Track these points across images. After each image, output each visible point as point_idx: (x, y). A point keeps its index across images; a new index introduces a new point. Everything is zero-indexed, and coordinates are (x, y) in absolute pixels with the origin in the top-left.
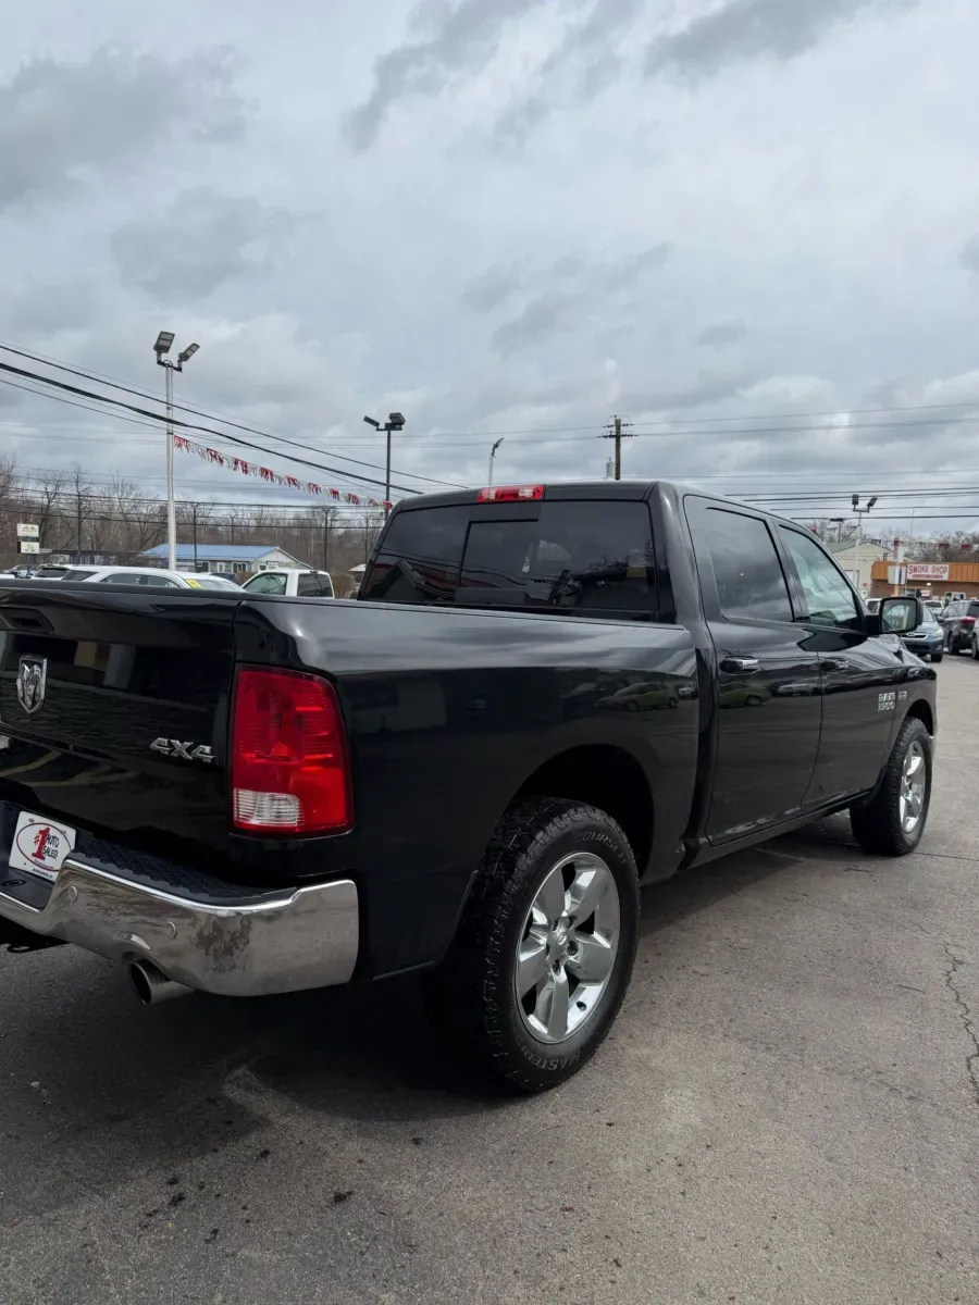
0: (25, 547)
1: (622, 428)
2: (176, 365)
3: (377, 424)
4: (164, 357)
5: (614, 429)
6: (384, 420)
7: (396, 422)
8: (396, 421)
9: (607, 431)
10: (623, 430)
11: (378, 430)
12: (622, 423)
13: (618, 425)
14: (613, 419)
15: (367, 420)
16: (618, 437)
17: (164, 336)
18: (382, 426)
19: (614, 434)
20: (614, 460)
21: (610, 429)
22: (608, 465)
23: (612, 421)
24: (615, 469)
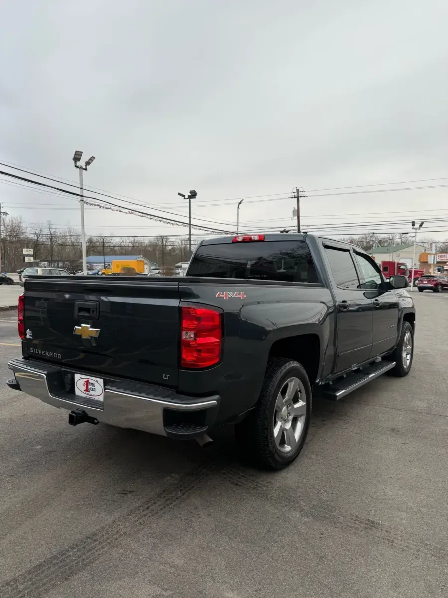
0: (27, 259)
1: (300, 193)
2: (84, 167)
3: (184, 196)
4: (78, 164)
5: (296, 194)
7: (193, 195)
9: (293, 195)
11: (185, 199)
12: (300, 191)
13: (298, 191)
15: (179, 194)
16: (298, 198)
17: (77, 154)
18: (186, 197)
19: (296, 196)
20: (296, 208)
21: (294, 194)
22: (294, 211)
23: (295, 190)
24: (297, 213)
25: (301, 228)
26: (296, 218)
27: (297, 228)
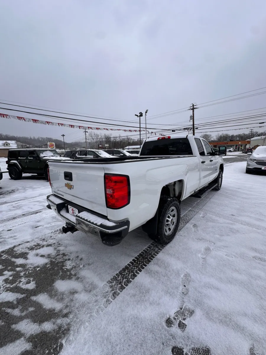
3: (137, 116)
5: (192, 107)
6: (139, 115)
8: (141, 114)
9: (190, 108)
10: (195, 107)
11: (138, 117)
13: (193, 105)
14: (192, 104)
15: (136, 115)
16: (193, 109)
18: (139, 116)
20: (192, 115)
22: (190, 117)
23: (192, 105)
24: (192, 118)
25: (195, 126)
26: (192, 120)
27: (192, 126)
